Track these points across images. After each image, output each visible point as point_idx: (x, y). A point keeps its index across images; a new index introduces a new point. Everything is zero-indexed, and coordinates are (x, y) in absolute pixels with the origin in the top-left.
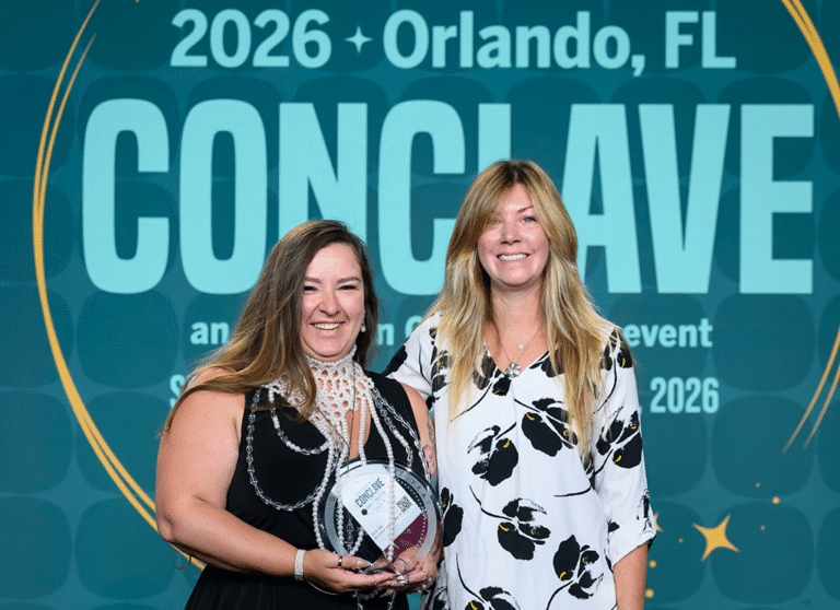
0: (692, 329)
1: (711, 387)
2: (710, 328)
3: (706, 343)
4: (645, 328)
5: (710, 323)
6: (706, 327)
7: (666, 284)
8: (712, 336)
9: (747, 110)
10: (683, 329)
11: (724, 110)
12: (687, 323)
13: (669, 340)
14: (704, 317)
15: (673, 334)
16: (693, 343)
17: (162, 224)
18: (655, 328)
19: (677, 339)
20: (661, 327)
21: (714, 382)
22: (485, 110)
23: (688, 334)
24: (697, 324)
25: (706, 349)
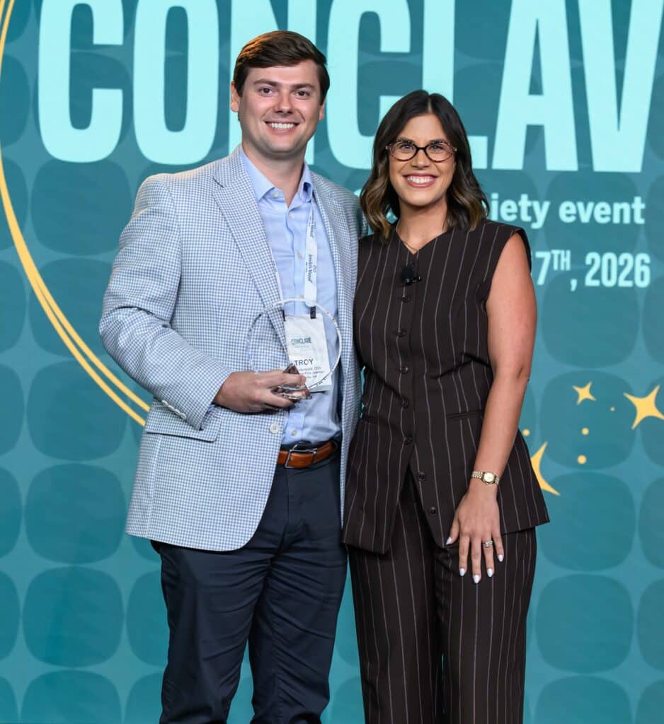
0: (625, 206)
1: (643, 263)
2: (643, 206)
3: (639, 220)
4: (580, 205)
5: (642, 202)
6: (639, 205)
7: (601, 164)
8: (644, 214)
10: (617, 206)
12: (620, 201)
13: (603, 216)
14: (637, 195)
15: (608, 211)
16: (627, 220)
17: (116, 95)
18: (591, 205)
19: (611, 216)
20: (596, 203)
21: (647, 258)
23: (622, 211)
24: (631, 201)
25: (638, 226)
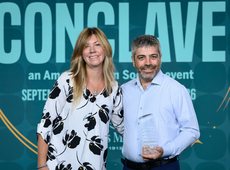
0: (187, 73)
1: (193, 92)
2: (193, 73)
3: (192, 78)
4: (172, 73)
5: (193, 71)
6: (191, 73)
7: (179, 59)
8: (193, 76)
9: (204, 4)
10: (184, 73)
11: (197, 4)
12: (185, 71)
13: (180, 77)
14: (191, 69)
15: (181, 75)
16: (188, 78)
17: (19, 42)
18: (175, 73)
19: (182, 77)
20: (177, 72)
21: (194, 90)
22: (121, 5)
23: (186, 75)
24: (189, 72)
25: (192, 79)
